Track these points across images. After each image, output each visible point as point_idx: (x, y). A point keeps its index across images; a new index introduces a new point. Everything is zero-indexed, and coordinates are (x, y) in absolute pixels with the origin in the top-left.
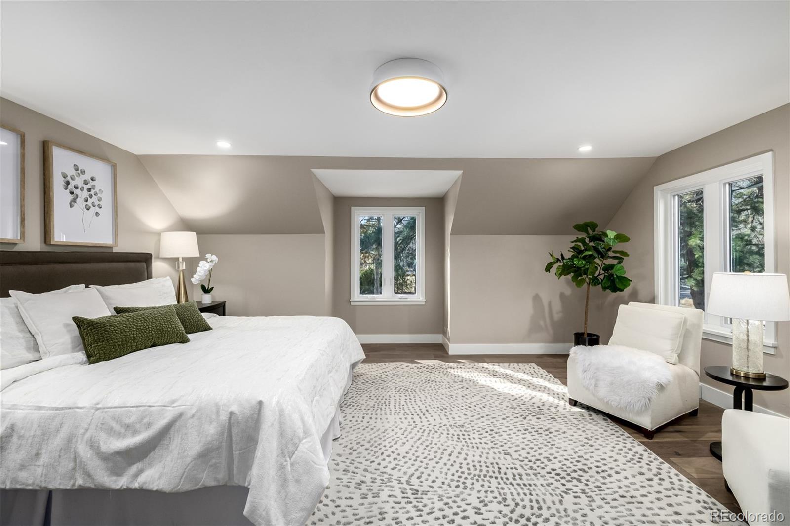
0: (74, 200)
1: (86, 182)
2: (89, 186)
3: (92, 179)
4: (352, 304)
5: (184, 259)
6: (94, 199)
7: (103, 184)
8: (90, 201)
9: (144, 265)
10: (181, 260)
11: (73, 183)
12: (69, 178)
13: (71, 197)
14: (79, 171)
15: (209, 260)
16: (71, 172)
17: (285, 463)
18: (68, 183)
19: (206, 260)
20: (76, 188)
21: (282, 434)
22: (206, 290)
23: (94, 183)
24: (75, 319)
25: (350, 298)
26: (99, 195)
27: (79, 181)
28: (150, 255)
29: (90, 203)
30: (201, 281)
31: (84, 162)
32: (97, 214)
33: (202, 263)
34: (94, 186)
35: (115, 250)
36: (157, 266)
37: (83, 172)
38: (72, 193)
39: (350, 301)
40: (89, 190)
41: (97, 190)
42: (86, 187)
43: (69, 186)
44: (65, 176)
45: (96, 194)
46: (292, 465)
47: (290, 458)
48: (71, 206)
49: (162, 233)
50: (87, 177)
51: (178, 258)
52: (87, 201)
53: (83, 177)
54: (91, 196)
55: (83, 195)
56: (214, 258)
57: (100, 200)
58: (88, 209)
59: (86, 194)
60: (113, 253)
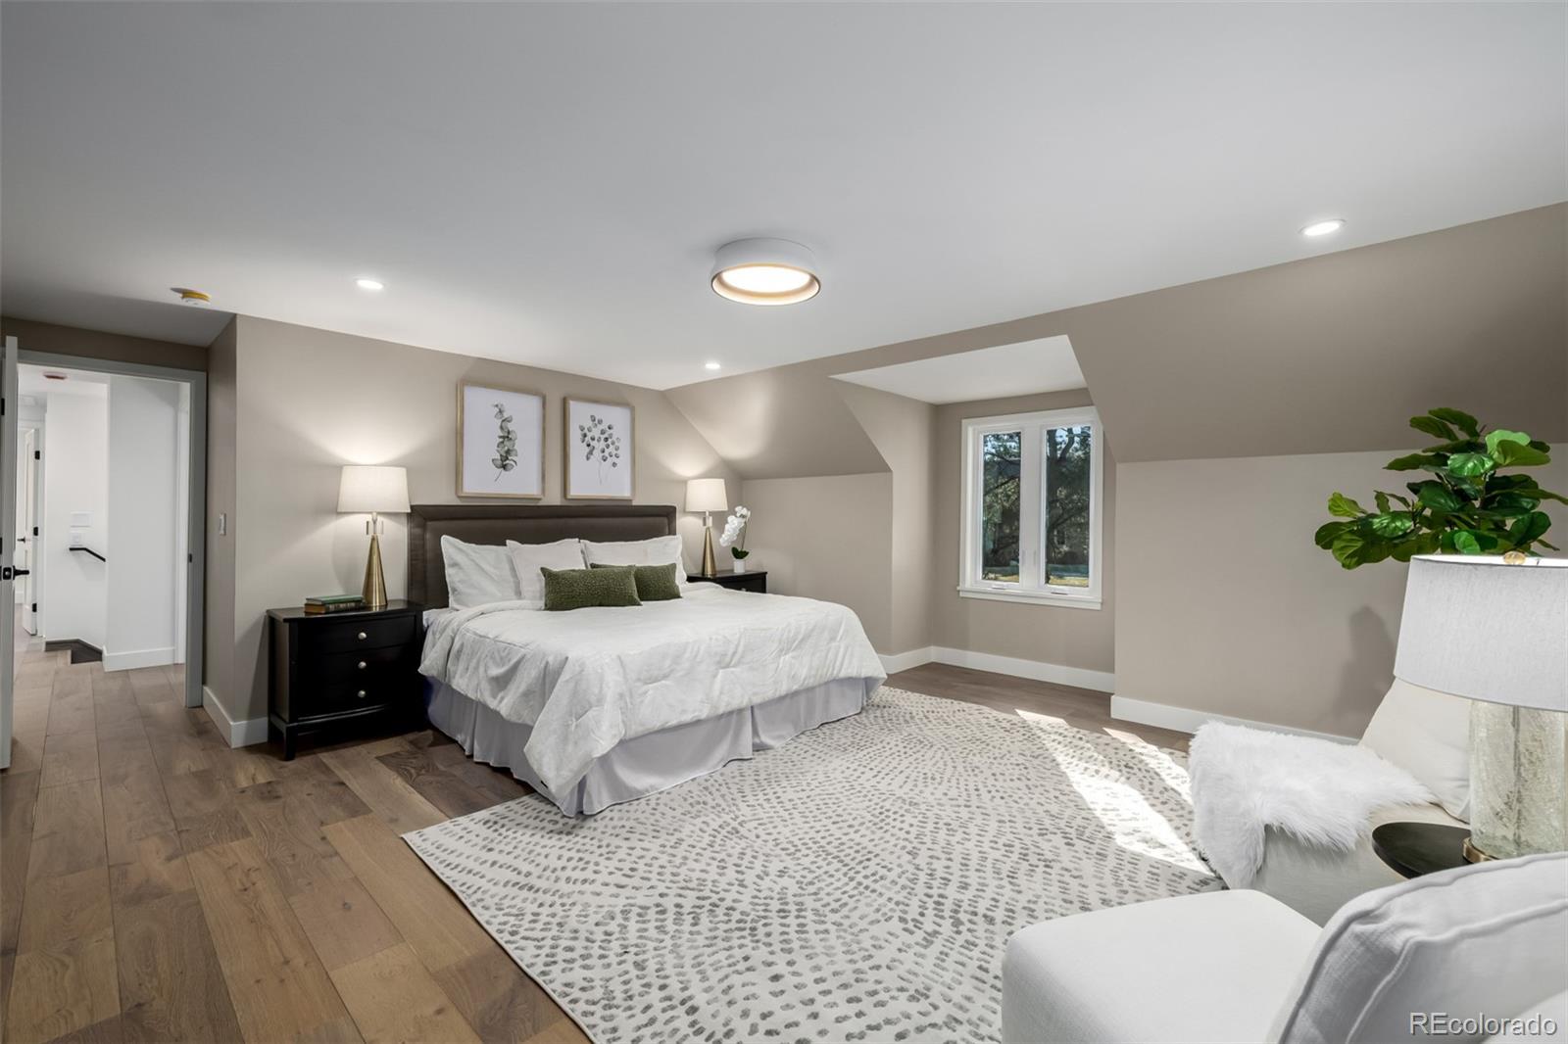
0: (591, 453)
1: (603, 432)
2: (606, 435)
3: (610, 428)
4: (961, 594)
5: (711, 513)
6: (612, 448)
7: (621, 432)
8: (607, 451)
9: (665, 520)
10: (707, 514)
11: (589, 435)
12: (586, 431)
13: (587, 450)
14: (596, 422)
15: (738, 515)
16: (588, 423)
17: (570, 722)
18: (585, 436)
19: (735, 514)
20: (593, 439)
21: (575, 693)
22: (739, 554)
23: (611, 431)
24: (542, 569)
25: (958, 585)
26: (616, 444)
27: (596, 433)
28: (675, 508)
29: (606, 454)
30: (733, 542)
31: (601, 411)
32: (614, 464)
33: (731, 519)
34: (611, 436)
35: (634, 503)
36: (683, 522)
37: (600, 422)
38: (589, 445)
39: (958, 588)
40: (606, 439)
41: (614, 439)
42: (603, 437)
43: (586, 439)
44: (582, 429)
45: (613, 443)
46: (577, 726)
47: (577, 719)
48: (588, 458)
49: (689, 482)
50: (604, 426)
51: (705, 512)
52: (603, 451)
53: (601, 427)
54: (608, 446)
55: (599, 445)
56: (744, 511)
57: (617, 449)
58: (605, 460)
59: (602, 444)
60: (632, 506)
